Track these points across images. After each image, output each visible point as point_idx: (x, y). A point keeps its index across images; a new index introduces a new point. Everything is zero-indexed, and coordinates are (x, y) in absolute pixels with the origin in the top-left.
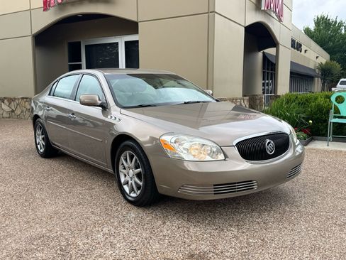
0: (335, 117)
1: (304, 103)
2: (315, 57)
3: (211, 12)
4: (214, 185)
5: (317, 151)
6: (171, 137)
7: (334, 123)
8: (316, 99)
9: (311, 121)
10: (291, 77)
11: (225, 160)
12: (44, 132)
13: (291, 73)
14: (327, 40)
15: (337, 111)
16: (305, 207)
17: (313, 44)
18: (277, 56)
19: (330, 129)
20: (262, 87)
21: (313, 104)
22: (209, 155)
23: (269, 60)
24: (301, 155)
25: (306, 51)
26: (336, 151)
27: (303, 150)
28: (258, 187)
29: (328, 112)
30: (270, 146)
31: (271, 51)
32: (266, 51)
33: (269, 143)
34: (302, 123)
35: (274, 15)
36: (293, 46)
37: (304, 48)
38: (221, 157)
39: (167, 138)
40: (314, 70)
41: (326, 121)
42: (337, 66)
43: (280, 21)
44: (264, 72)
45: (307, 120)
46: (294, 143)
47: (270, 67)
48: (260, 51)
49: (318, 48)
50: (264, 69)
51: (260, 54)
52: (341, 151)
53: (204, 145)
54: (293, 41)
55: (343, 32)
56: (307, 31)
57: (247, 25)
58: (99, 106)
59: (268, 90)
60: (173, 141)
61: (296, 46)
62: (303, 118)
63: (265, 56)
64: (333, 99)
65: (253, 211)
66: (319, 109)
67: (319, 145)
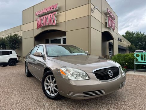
0: (136, 62)
1: (124, 57)
2: (126, 44)
3: (89, 27)
4: (84, 92)
5: (131, 75)
6: (64, 68)
7: (136, 64)
8: (128, 55)
9: (127, 64)
10: (119, 50)
11: (89, 79)
12: (27, 68)
13: (119, 48)
14: (130, 38)
15: (137, 60)
16: (128, 102)
17: (125, 39)
18: (113, 43)
19: (135, 67)
20: (109, 53)
21: (127, 57)
22: (81, 77)
23: (111, 44)
24: (125, 77)
25: (123, 42)
26: (138, 75)
27: (125, 74)
28: (105, 93)
29: (133, 60)
30: (110, 73)
31: (111, 41)
32: (110, 41)
33: (110, 71)
34: (124, 64)
35: (112, 29)
36: (119, 40)
37: (122, 41)
38: (87, 78)
39: (63, 69)
40: (126, 48)
41: (133, 64)
42: (134, 47)
43: (114, 31)
44: (109, 48)
45: (126, 63)
46: (121, 72)
47: (111, 46)
48: (107, 41)
49: (127, 41)
50: (109, 47)
51: (108, 42)
52: (140, 75)
53: (79, 72)
54: (119, 39)
55: (135, 36)
56: (123, 36)
57: (102, 32)
58: (41, 56)
59: (111, 54)
60: (65, 70)
61: (120, 40)
62: (124, 62)
63: (109, 43)
64: (135, 55)
65: (103, 104)
66: (130, 59)
67: (131, 73)
